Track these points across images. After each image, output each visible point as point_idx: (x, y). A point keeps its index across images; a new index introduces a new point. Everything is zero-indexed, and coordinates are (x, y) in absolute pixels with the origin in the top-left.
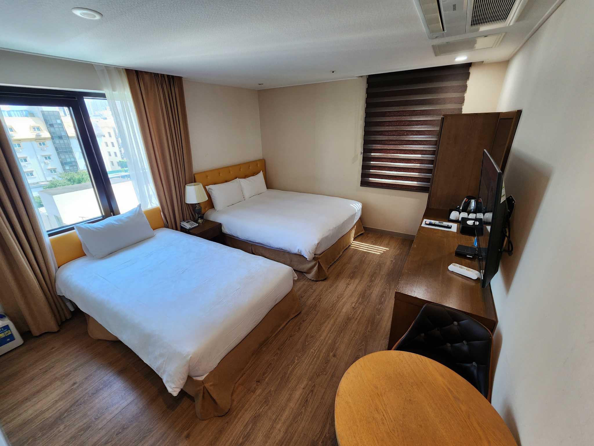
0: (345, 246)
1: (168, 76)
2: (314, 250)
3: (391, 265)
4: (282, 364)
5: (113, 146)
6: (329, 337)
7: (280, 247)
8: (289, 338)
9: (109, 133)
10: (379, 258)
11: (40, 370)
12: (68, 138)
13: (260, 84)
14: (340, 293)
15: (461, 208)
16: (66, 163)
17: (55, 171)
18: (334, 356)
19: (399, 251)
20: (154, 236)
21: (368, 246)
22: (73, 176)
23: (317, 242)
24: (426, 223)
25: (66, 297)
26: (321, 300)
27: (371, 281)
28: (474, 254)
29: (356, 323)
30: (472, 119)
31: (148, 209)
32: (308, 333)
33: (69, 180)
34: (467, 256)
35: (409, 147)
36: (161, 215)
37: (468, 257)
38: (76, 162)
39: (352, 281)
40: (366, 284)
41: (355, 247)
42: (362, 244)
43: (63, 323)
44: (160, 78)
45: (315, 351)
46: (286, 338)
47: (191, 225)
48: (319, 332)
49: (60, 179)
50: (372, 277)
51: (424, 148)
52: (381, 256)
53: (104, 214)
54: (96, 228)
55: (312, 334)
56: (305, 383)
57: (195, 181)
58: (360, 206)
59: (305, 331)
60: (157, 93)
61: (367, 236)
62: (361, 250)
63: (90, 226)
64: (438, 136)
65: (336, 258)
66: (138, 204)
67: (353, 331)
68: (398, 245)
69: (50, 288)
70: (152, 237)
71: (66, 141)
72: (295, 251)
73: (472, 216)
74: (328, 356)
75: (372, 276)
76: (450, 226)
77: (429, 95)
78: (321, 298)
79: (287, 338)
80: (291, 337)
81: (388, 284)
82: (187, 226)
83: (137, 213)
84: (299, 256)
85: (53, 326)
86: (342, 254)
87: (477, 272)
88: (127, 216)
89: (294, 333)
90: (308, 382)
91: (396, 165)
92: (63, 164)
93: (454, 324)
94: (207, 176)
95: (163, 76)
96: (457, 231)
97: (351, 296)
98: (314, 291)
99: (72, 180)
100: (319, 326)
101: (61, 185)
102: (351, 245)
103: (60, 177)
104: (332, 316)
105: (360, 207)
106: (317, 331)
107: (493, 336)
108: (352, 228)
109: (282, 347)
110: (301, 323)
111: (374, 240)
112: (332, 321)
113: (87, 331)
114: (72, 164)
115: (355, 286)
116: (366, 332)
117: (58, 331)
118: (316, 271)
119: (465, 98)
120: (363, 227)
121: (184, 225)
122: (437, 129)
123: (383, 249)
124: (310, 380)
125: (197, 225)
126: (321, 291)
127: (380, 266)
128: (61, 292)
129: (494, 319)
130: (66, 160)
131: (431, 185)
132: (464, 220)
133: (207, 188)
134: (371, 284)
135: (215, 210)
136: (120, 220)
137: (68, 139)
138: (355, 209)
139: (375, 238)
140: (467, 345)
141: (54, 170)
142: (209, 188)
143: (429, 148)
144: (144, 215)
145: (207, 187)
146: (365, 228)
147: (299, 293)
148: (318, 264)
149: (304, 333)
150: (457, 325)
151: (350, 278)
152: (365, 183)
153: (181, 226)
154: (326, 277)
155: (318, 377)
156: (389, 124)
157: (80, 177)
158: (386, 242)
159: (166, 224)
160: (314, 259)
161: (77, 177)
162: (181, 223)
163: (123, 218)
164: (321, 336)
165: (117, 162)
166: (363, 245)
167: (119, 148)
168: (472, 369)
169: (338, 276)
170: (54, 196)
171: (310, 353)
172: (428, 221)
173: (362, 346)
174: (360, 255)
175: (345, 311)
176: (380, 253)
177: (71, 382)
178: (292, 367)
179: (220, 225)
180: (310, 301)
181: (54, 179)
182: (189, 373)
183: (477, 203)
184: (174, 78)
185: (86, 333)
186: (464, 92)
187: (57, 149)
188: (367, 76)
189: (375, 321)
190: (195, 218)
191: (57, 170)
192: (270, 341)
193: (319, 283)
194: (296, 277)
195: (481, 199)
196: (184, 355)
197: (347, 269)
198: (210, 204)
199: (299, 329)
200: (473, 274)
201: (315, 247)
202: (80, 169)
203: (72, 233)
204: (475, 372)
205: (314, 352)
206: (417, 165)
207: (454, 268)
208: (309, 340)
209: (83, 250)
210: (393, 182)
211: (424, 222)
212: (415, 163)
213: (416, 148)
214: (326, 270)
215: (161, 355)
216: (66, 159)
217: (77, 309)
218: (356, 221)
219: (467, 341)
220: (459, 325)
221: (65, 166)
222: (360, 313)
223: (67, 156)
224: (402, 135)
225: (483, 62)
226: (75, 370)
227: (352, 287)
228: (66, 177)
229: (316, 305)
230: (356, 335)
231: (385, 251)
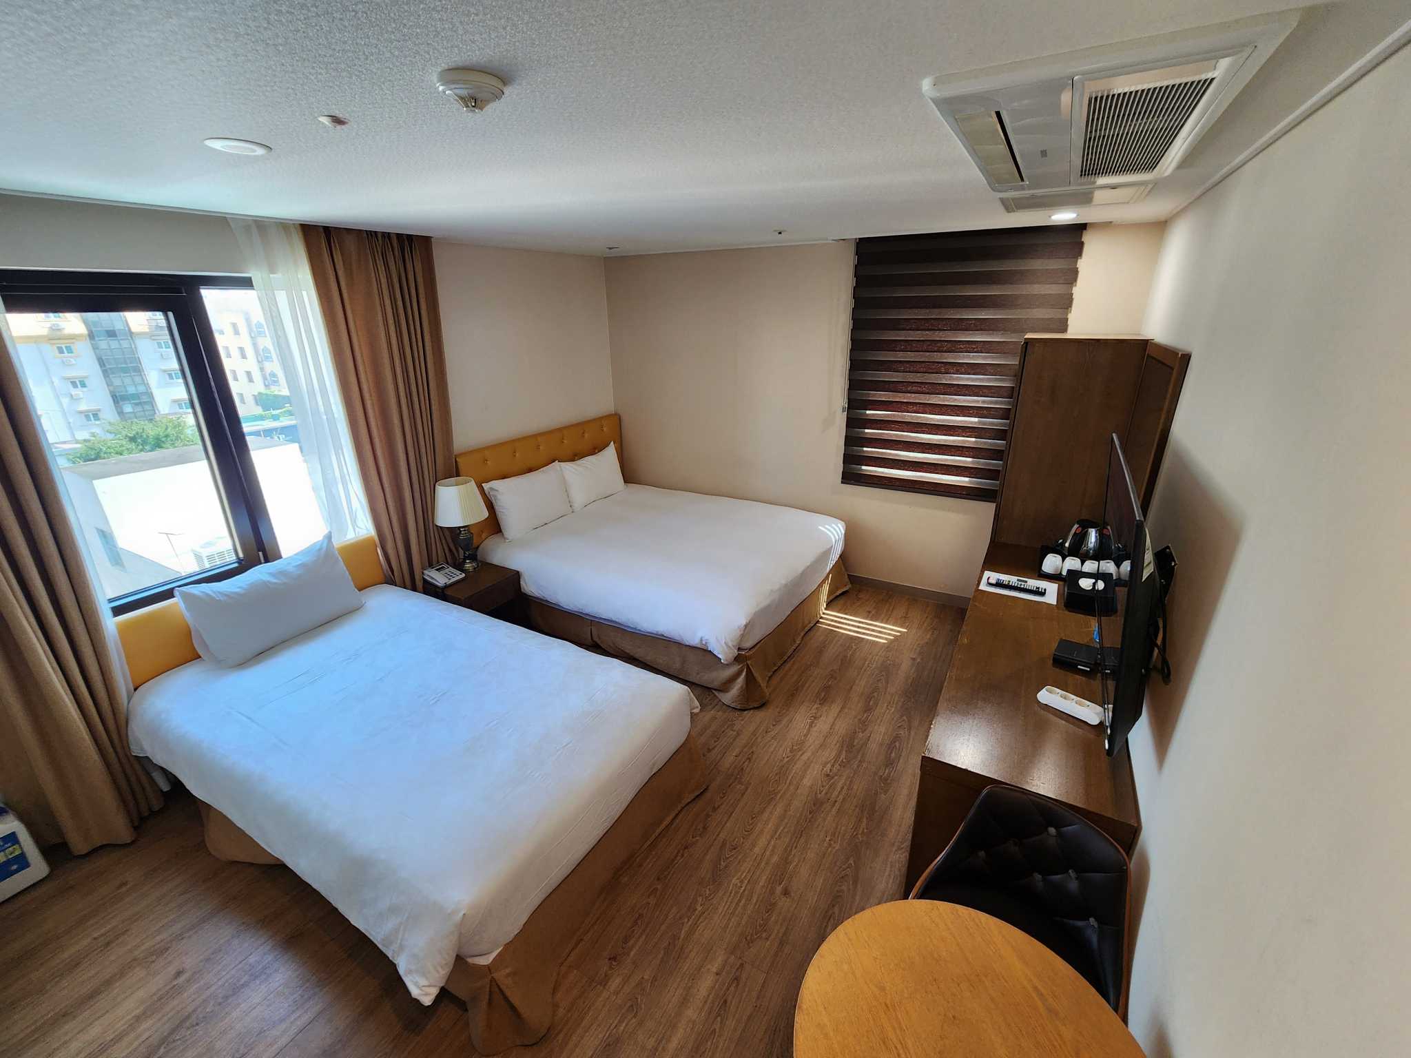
0: (807, 622)
1: (399, 236)
2: (738, 641)
3: (911, 669)
4: (667, 916)
5: (244, 356)
6: (774, 847)
7: (657, 632)
8: (681, 851)
9: (234, 325)
10: (884, 653)
11: (95, 939)
12: (132, 338)
13: (610, 248)
14: (798, 739)
15: (1067, 545)
16: (125, 398)
17: (96, 416)
18: (786, 893)
19: (928, 636)
20: (362, 607)
21: (860, 622)
22: (143, 429)
23: (744, 622)
24: (991, 581)
25: (155, 762)
26: (755, 756)
27: (868, 709)
28: (1093, 663)
29: (834, 811)
30: (1089, 350)
31: (348, 543)
32: (724, 840)
33: (133, 439)
34: (1079, 667)
35: (951, 398)
36: (378, 553)
37: (1080, 669)
38: (151, 395)
39: (824, 711)
40: (855, 717)
41: (829, 625)
42: (845, 619)
43: (143, 819)
44: (380, 241)
45: (742, 882)
46: (676, 851)
47: (448, 576)
48: (750, 834)
49: (110, 436)
50: (868, 700)
51: (984, 402)
52: (889, 647)
53: (241, 555)
54: (226, 595)
55: (735, 842)
56: (720, 960)
57: (459, 473)
58: (839, 529)
59: (718, 835)
60: (373, 274)
61: (856, 595)
62: (843, 634)
63: (212, 591)
64: (1015, 378)
65: (786, 653)
66: (326, 532)
67: (826, 832)
68: (928, 620)
69: (116, 741)
70: (358, 609)
71: (125, 344)
72: (694, 641)
73: (1090, 566)
74: (772, 892)
75: (869, 698)
76: (1043, 591)
77: (995, 287)
78: (752, 752)
79: (679, 852)
80: (686, 848)
81: (905, 718)
82: (440, 578)
83: (323, 555)
84: (704, 653)
85: (120, 828)
86: (800, 644)
87: (1100, 709)
88: (300, 562)
89: (694, 840)
90: (728, 958)
91: (922, 439)
92: (118, 399)
93: (1048, 834)
94: (487, 460)
95: (387, 236)
96: (1057, 602)
97: (823, 746)
98: (738, 734)
99: (139, 441)
100: (750, 822)
101: (112, 450)
102: (821, 620)
103: (111, 433)
104: (778, 797)
105: (841, 531)
106: (746, 833)
107: (1130, 863)
108: (823, 582)
109: (666, 873)
110: (708, 816)
111: (875, 608)
112: (779, 810)
113: (203, 841)
114: (139, 398)
115: (831, 719)
116: (857, 834)
117: (133, 842)
118: (742, 687)
119: (1073, 297)
120: (846, 577)
121: (433, 578)
122: (1014, 361)
123: (892, 630)
124: (732, 953)
125: (464, 575)
126: (754, 734)
127: (887, 670)
128: (142, 749)
129: (1133, 822)
130: (126, 391)
131: (1002, 485)
132: (1075, 575)
133: (485, 488)
134: (867, 718)
135: (505, 539)
136: (282, 573)
137: (130, 338)
138: (830, 537)
139: (875, 601)
140: (1077, 879)
141: (93, 414)
142: (491, 489)
143: (996, 403)
144: (340, 558)
145: (486, 486)
146: (853, 579)
147: (703, 739)
148: (745, 670)
149: (715, 839)
150: (1055, 834)
151: (818, 702)
152: (851, 477)
153: (424, 578)
154: (764, 701)
155: (751, 945)
156: (906, 346)
157: (160, 431)
158: (900, 612)
159: (389, 575)
160: (738, 659)
161: (151, 431)
162: (426, 572)
163: (290, 568)
164: (754, 846)
165: (254, 395)
166: (848, 620)
167: (259, 362)
168: (1089, 932)
169: (792, 697)
170: (95, 482)
171: (731, 888)
172: (994, 576)
173: (848, 868)
174: (841, 645)
175: (808, 784)
176: (886, 639)
177: (172, 970)
178: (690, 923)
179: (517, 575)
180: (729, 760)
181: (94, 436)
182: (460, 948)
183: (1102, 537)
184: (412, 240)
185: (201, 846)
186: (1072, 283)
187: (103, 361)
188: (856, 239)
189: (877, 808)
190: (456, 559)
191: (101, 415)
192: (638, 860)
193: (750, 714)
194: (697, 707)
195: (1109, 528)
196: (449, 911)
197: (811, 679)
198: (493, 525)
199: (705, 828)
200: (1091, 713)
201: (739, 633)
202: (159, 412)
203: (169, 607)
204: (1094, 939)
205: (739, 885)
206: (970, 441)
207: (1049, 696)
208: (727, 856)
209: (194, 648)
210: (916, 477)
211: (984, 580)
212: (964, 437)
213: (968, 401)
214: (763, 685)
215: (394, 910)
216: (125, 387)
217: (177, 786)
218: (832, 565)
219: (1076, 871)
220: (1060, 834)
221: (121, 403)
222: (843, 788)
223: (127, 381)
224: (935, 371)
225: (1111, 222)
226: (180, 937)
227: (823, 725)
228: (124, 433)
229: (742, 769)
230: (835, 842)
231: (899, 634)
